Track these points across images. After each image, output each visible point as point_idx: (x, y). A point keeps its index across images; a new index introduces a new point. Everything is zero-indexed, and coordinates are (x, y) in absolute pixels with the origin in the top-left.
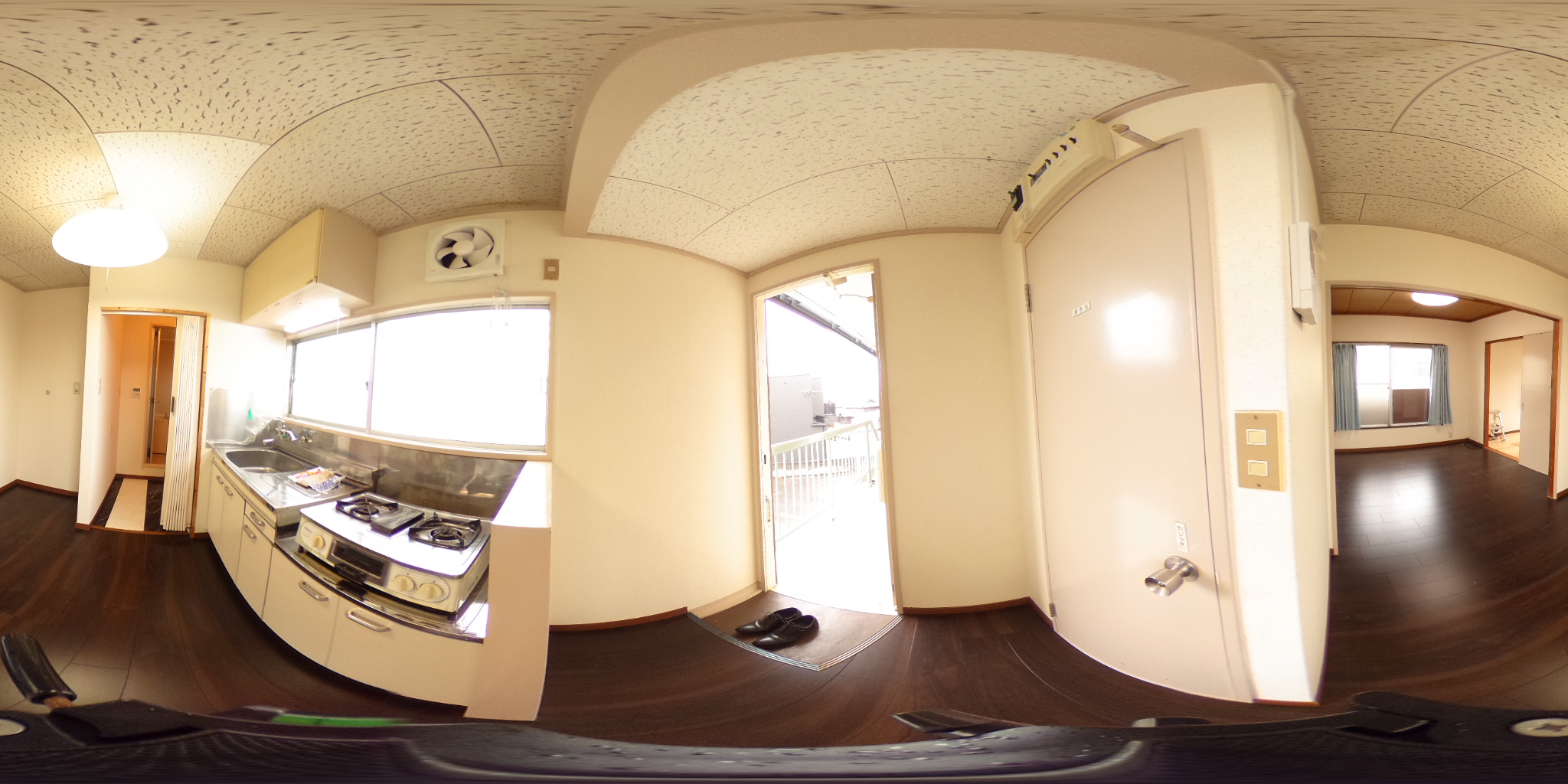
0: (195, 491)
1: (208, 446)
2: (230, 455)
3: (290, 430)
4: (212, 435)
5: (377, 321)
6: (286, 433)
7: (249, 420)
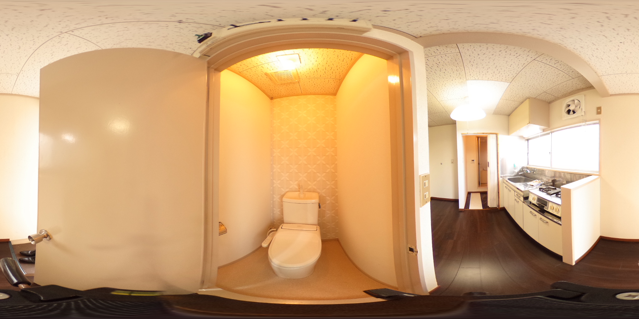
0: (498, 193)
1: (501, 177)
2: (509, 179)
3: (528, 169)
4: (502, 173)
5: (552, 132)
6: (527, 171)
7: (515, 167)
